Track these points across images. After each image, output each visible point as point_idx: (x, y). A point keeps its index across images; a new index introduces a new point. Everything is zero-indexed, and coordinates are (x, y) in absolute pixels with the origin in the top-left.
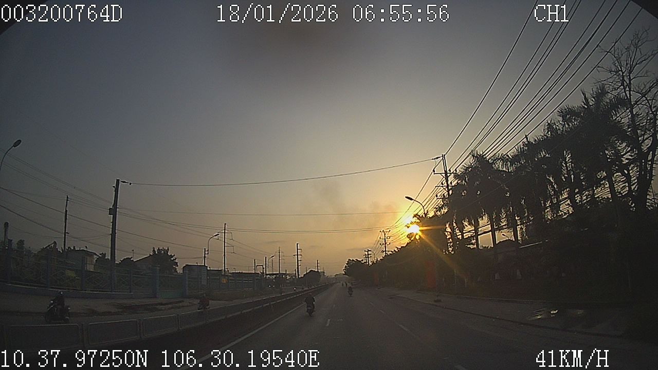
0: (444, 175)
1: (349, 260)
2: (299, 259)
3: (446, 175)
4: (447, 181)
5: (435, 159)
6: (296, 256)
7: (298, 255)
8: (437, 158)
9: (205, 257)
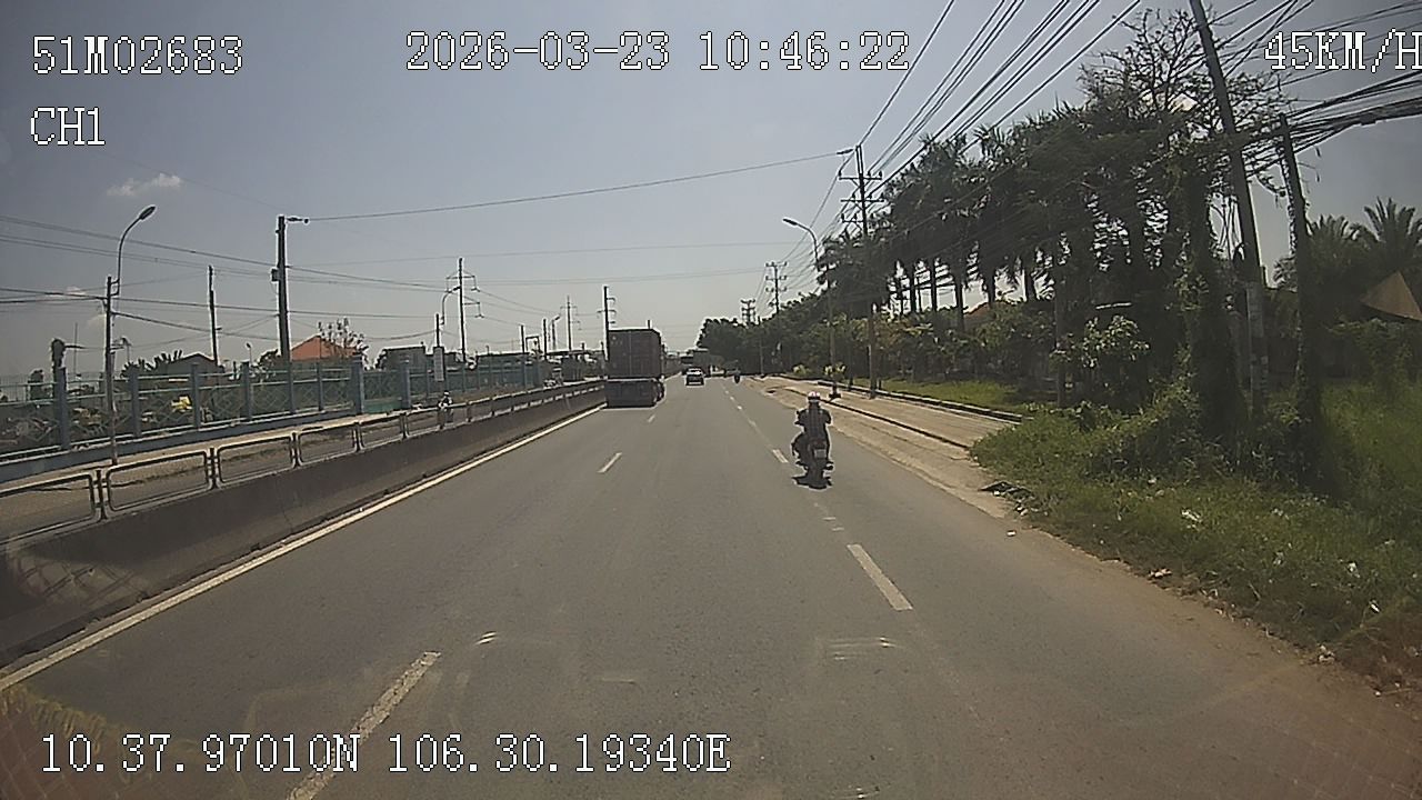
0: (858, 181)
1: (708, 320)
2: (609, 320)
3: (862, 182)
4: (863, 192)
5: (842, 153)
6: (604, 313)
7: (606, 311)
8: (847, 152)
9: (438, 330)
